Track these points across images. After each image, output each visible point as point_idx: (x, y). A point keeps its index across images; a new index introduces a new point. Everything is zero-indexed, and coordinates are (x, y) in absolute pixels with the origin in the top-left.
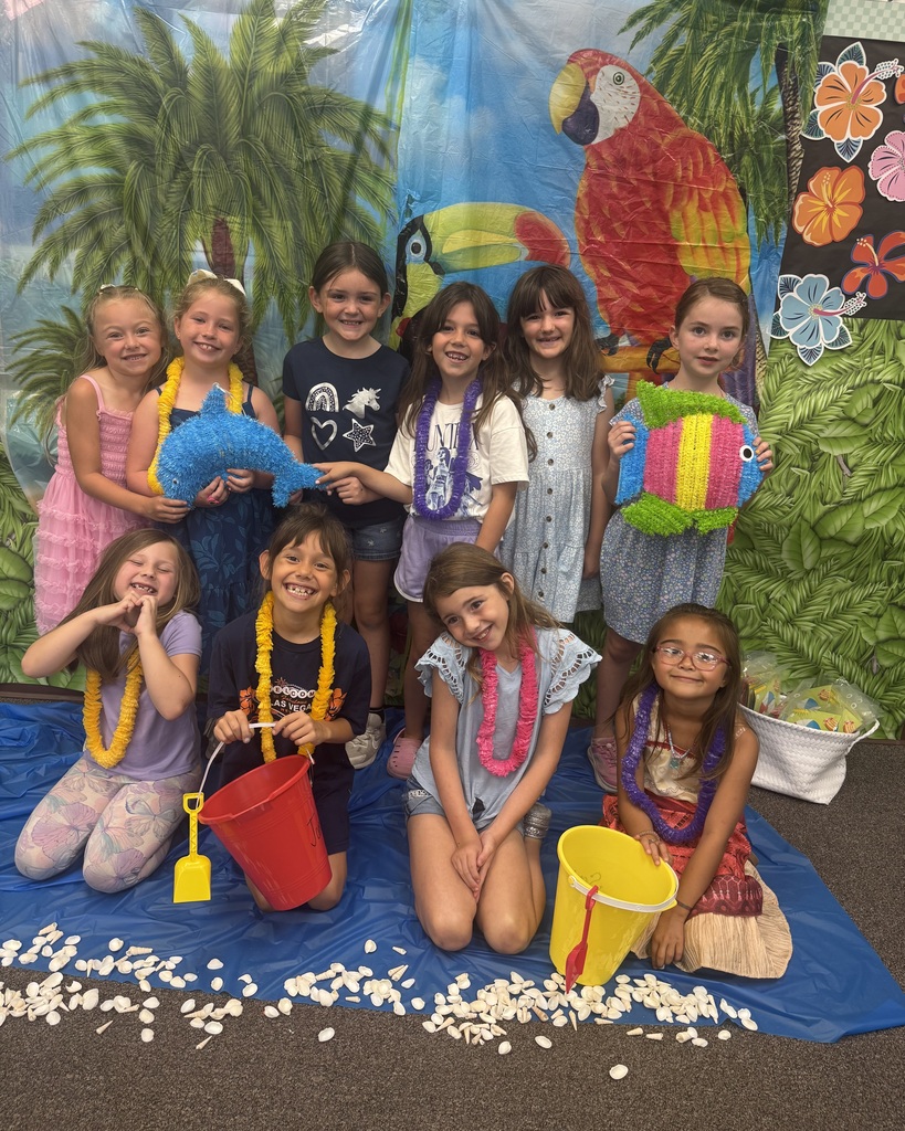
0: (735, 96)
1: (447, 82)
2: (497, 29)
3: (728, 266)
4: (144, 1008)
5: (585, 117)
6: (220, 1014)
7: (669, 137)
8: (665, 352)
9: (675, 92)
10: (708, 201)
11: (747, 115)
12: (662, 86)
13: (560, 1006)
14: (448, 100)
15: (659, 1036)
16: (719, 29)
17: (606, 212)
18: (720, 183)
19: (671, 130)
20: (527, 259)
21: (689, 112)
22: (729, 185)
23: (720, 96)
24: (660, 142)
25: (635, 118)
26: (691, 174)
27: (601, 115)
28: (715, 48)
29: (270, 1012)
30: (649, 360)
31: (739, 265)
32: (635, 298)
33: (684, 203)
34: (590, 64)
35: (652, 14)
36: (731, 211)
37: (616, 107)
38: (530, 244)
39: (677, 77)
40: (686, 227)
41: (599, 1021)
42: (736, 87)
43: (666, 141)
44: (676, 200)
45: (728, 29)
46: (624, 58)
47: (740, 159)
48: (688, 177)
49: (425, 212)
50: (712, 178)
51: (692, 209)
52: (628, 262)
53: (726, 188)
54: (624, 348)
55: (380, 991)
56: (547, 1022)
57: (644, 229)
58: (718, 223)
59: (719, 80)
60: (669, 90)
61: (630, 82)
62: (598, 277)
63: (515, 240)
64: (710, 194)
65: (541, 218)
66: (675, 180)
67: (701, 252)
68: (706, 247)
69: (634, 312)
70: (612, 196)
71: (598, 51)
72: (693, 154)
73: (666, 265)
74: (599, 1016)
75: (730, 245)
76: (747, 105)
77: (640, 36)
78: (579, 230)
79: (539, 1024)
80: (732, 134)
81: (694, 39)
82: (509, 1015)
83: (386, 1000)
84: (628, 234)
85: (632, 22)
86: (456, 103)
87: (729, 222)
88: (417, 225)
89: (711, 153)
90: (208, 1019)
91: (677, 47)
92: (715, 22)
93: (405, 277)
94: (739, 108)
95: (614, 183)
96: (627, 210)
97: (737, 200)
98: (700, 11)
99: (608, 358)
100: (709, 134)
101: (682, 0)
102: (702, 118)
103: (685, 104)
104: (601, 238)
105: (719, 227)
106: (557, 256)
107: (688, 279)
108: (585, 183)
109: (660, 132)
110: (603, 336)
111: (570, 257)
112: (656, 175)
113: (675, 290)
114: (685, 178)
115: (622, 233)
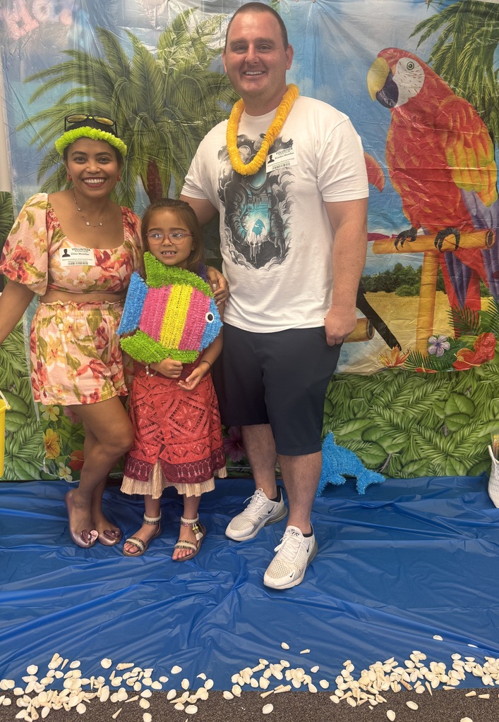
0: (485, 74)
1: (301, 70)
2: (331, 35)
3: (483, 182)
7: (444, 102)
8: (446, 238)
9: (447, 73)
10: (470, 141)
11: (493, 86)
12: (438, 70)
14: (302, 81)
15: (487, 696)
16: (473, 32)
17: (406, 150)
18: (477, 129)
19: (445, 97)
21: (456, 85)
22: (482, 131)
23: (476, 74)
24: (438, 105)
25: (422, 90)
26: (458, 124)
27: (399, 90)
28: (471, 44)
30: (436, 243)
31: (490, 181)
32: (426, 204)
33: (455, 142)
34: (391, 58)
35: (430, 24)
36: (484, 147)
37: (409, 83)
39: (448, 63)
40: (457, 158)
42: (485, 68)
43: (442, 104)
44: (448, 141)
45: (479, 32)
46: (414, 52)
47: (489, 114)
48: (457, 126)
50: (472, 126)
51: (460, 146)
52: (421, 181)
53: (481, 132)
54: (420, 237)
57: (430, 160)
58: (477, 155)
59: (474, 64)
60: (443, 71)
61: (418, 67)
62: (402, 191)
64: (471, 136)
66: (448, 129)
67: (466, 173)
68: (469, 170)
69: (426, 213)
70: (409, 140)
71: (397, 49)
73: (444, 182)
75: (484, 169)
76: (493, 80)
77: (423, 38)
78: (389, 162)
80: (484, 98)
81: (458, 39)
84: (420, 164)
85: (418, 29)
86: (307, 82)
87: (484, 154)
89: (471, 111)
91: (447, 45)
92: (471, 28)
94: (487, 82)
95: (409, 132)
96: (419, 148)
97: (488, 139)
98: (461, 21)
99: (411, 243)
100: (469, 98)
101: (450, 15)
102: (464, 89)
103: (453, 80)
104: (403, 166)
105: (477, 158)
106: (376, 178)
107: (459, 191)
108: (391, 132)
109: (438, 99)
110: (408, 229)
111: (384, 179)
112: (435, 126)
113: (451, 198)
114: (454, 127)
115: (416, 163)
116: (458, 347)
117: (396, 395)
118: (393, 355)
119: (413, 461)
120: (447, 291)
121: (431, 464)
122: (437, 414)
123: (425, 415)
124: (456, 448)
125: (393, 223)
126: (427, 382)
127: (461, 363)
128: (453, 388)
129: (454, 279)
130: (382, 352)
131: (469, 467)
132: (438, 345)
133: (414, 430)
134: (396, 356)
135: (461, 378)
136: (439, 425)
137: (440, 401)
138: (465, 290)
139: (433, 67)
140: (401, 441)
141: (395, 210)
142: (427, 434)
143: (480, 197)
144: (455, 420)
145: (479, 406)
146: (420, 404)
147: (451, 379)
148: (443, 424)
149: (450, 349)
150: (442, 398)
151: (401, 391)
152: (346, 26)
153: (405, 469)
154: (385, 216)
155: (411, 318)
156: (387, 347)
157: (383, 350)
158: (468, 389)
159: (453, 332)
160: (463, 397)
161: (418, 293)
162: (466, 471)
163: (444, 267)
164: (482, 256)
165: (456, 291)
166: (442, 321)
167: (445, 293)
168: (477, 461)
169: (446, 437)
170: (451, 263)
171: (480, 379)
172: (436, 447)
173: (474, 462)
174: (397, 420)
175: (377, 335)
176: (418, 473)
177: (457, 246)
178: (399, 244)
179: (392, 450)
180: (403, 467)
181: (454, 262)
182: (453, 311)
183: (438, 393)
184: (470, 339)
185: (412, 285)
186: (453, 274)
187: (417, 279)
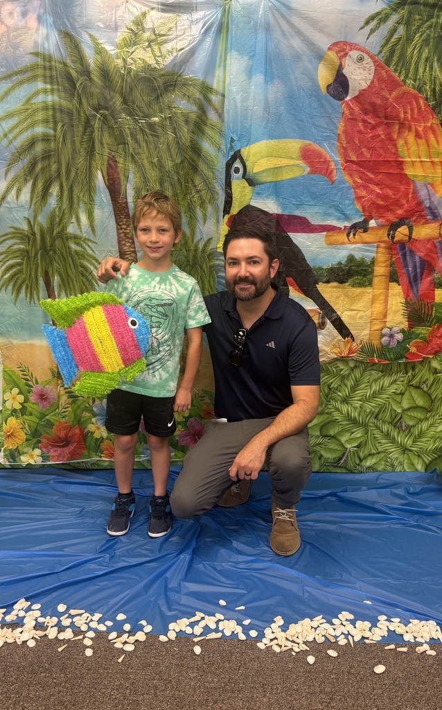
0: (436, 65)
1: (252, 66)
2: (283, 31)
3: (436, 173)
4: (86, 637)
5: (340, 84)
6: (132, 639)
7: (394, 94)
8: (399, 230)
9: (397, 64)
10: (421, 132)
12: (388, 61)
13: (342, 633)
14: (254, 77)
15: (405, 649)
16: (422, 24)
17: (357, 142)
18: (428, 121)
19: (396, 88)
20: (309, 173)
21: (407, 76)
22: (434, 122)
23: (426, 65)
24: (388, 96)
25: (372, 82)
26: (409, 116)
27: (350, 82)
28: (421, 36)
29: (163, 638)
30: (388, 235)
32: (378, 196)
33: (406, 134)
34: (340, 51)
35: (380, 17)
36: (436, 137)
37: (360, 76)
38: (311, 164)
39: (397, 55)
40: (408, 150)
41: (367, 641)
42: (436, 59)
43: (393, 95)
44: (400, 133)
45: (428, 23)
46: (363, 45)
47: (440, 105)
48: (408, 117)
49: (241, 147)
50: (423, 117)
51: (411, 138)
52: (373, 172)
53: (432, 124)
54: (373, 228)
55: (230, 627)
56: (335, 642)
57: (381, 152)
58: (428, 146)
59: (424, 56)
60: (394, 62)
61: (367, 59)
62: (354, 183)
63: (301, 162)
64: (422, 127)
65: (317, 147)
66: (399, 120)
67: (419, 165)
68: (421, 162)
69: (378, 204)
70: (360, 132)
71: (346, 42)
72: (410, 103)
73: (396, 174)
74: (368, 638)
75: (437, 160)
77: (372, 31)
78: (340, 154)
79: (329, 643)
80: (434, 89)
81: (408, 30)
82: (310, 639)
83: (233, 632)
84: (371, 155)
85: (367, 23)
86: (259, 78)
87: (435, 145)
88: (237, 156)
89: (422, 102)
90: (126, 643)
91: (397, 37)
92: (420, 19)
93: (231, 189)
94: (438, 73)
95: (360, 124)
96: (370, 140)
97: (439, 131)
98: (410, 13)
99: (363, 235)
100: (420, 90)
101: (399, 8)
102: (415, 80)
103: (404, 72)
104: (354, 158)
105: (429, 148)
106: (327, 170)
107: (411, 182)
108: (342, 124)
109: (388, 90)
110: (360, 220)
111: (335, 171)
112: (386, 118)
113: (404, 190)
114: (405, 119)
115: (367, 155)
116: (412, 339)
117: (354, 388)
118: (345, 345)
119: (370, 455)
120: (400, 282)
121: (389, 458)
122: (394, 407)
123: (382, 408)
124: (414, 442)
125: (345, 214)
126: (384, 376)
127: (414, 354)
128: (409, 382)
129: (408, 270)
130: (335, 342)
131: (427, 462)
132: (391, 336)
133: (371, 425)
134: (349, 346)
135: (417, 371)
136: (397, 419)
137: (397, 394)
138: (419, 282)
139: (383, 60)
140: (358, 435)
141: (347, 202)
142: (385, 428)
143: (433, 188)
144: (412, 414)
145: (436, 400)
146: (377, 398)
147: (407, 373)
148: (401, 418)
149: (403, 340)
150: (399, 392)
151: (358, 385)
152: (296, 21)
153: (364, 463)
154: (337, 208)
155: (364, 309)
156: (340, 337)
157: (336, 340)
158: (424, 382)
159: (407, 323)
160: (419, 391)
161: (370, 284)
162: (425, 465)
163: (398, 259)
164: (435, 247)
165: (410, 283)
166: (396, 312)
167: (399, 285)
168: (436, 456)
169: (404, 431)
170: (404, 255)
171: (436, 372)
172: (393, 441)
173: (432, 457)
174: (355, 414)
175: (329, 325)
176: (375, 467)
177: (410, 238)
178: (352, 235)
179: (351, 444)
180: (361, 461)
181: (408, 253)
182: (407, 303)
183: (395, 386)
184: (423, 331)
185: (365, 276)
186: (406, 266)
187: (370, 270)
